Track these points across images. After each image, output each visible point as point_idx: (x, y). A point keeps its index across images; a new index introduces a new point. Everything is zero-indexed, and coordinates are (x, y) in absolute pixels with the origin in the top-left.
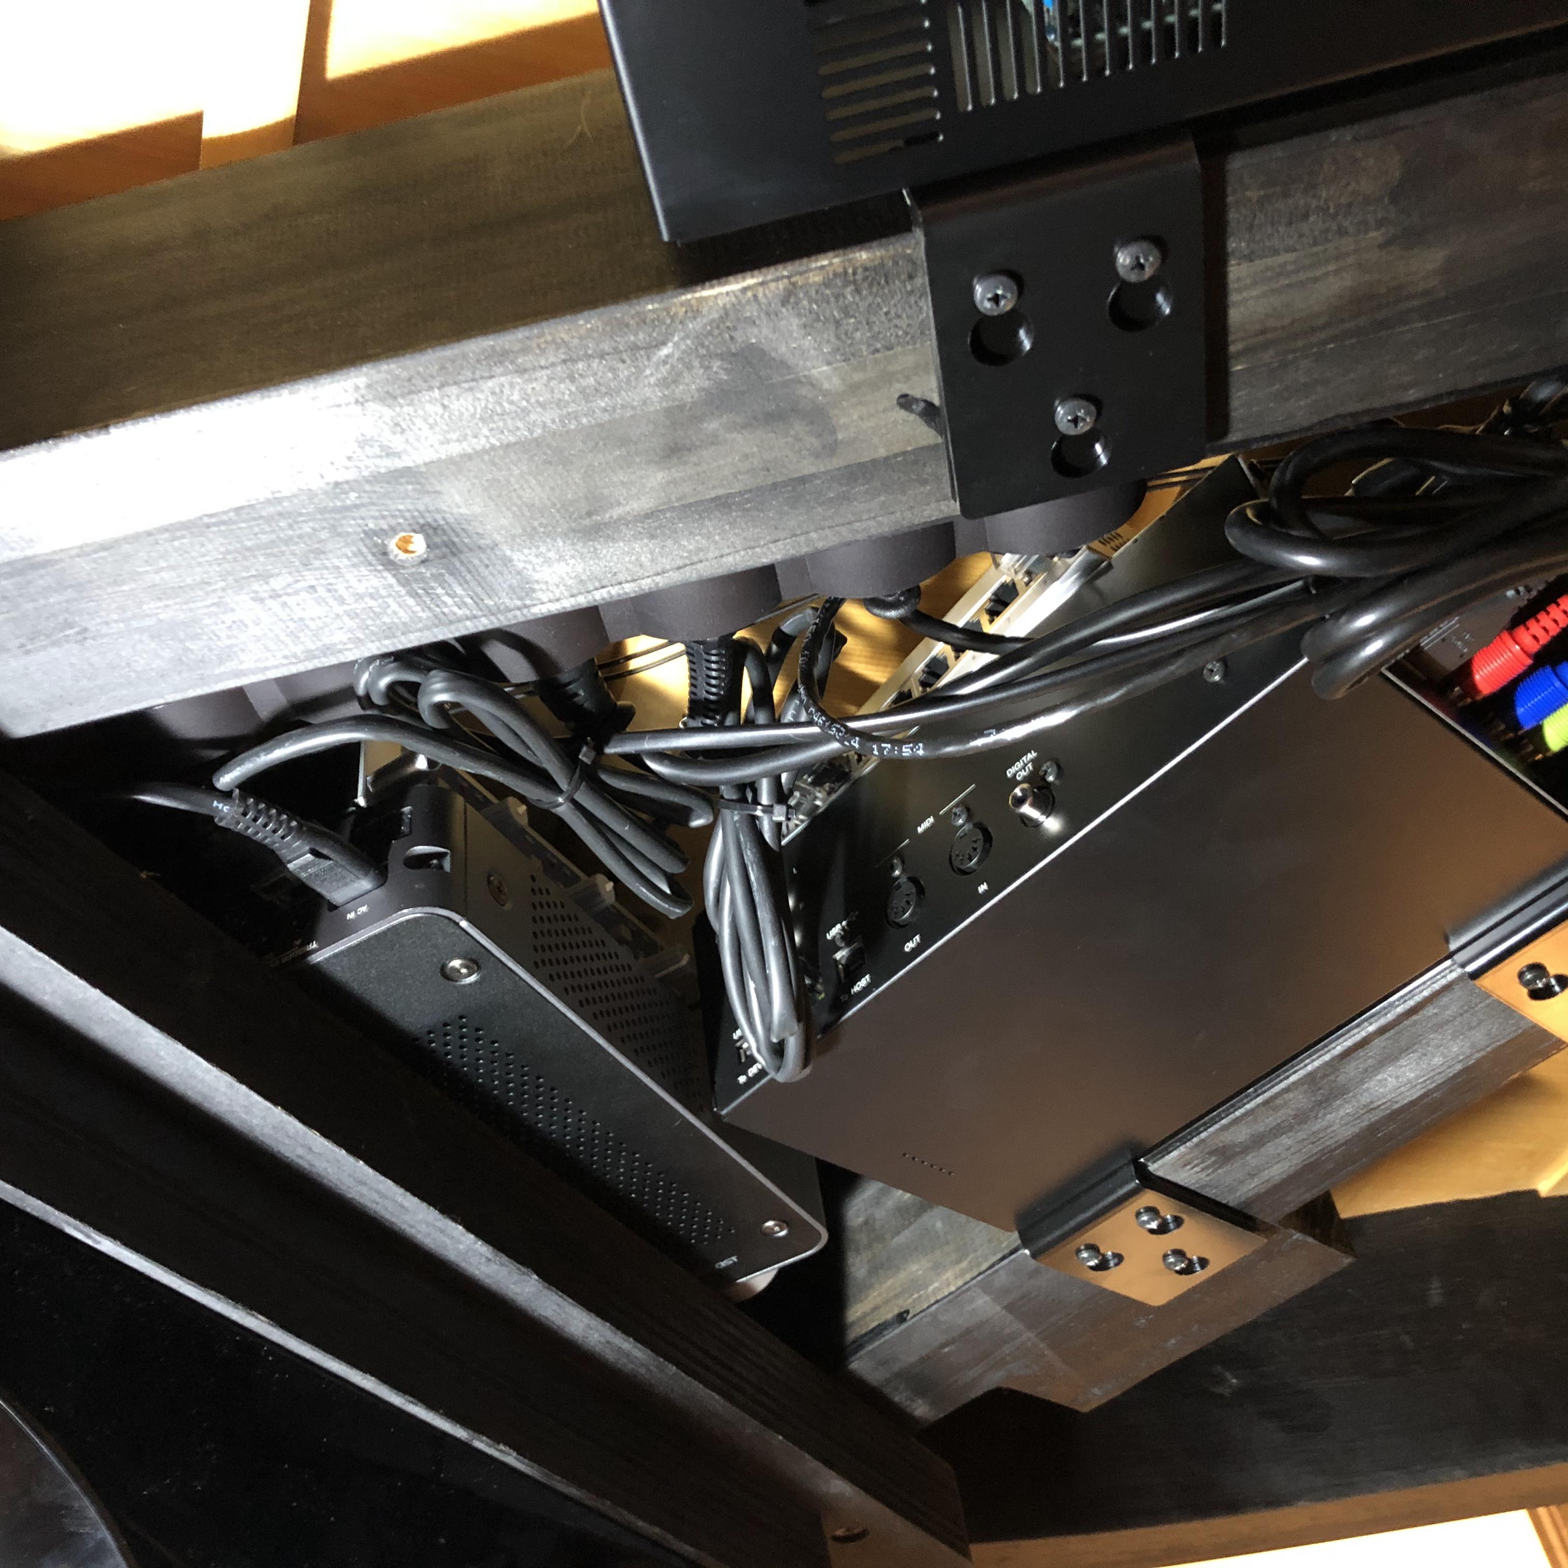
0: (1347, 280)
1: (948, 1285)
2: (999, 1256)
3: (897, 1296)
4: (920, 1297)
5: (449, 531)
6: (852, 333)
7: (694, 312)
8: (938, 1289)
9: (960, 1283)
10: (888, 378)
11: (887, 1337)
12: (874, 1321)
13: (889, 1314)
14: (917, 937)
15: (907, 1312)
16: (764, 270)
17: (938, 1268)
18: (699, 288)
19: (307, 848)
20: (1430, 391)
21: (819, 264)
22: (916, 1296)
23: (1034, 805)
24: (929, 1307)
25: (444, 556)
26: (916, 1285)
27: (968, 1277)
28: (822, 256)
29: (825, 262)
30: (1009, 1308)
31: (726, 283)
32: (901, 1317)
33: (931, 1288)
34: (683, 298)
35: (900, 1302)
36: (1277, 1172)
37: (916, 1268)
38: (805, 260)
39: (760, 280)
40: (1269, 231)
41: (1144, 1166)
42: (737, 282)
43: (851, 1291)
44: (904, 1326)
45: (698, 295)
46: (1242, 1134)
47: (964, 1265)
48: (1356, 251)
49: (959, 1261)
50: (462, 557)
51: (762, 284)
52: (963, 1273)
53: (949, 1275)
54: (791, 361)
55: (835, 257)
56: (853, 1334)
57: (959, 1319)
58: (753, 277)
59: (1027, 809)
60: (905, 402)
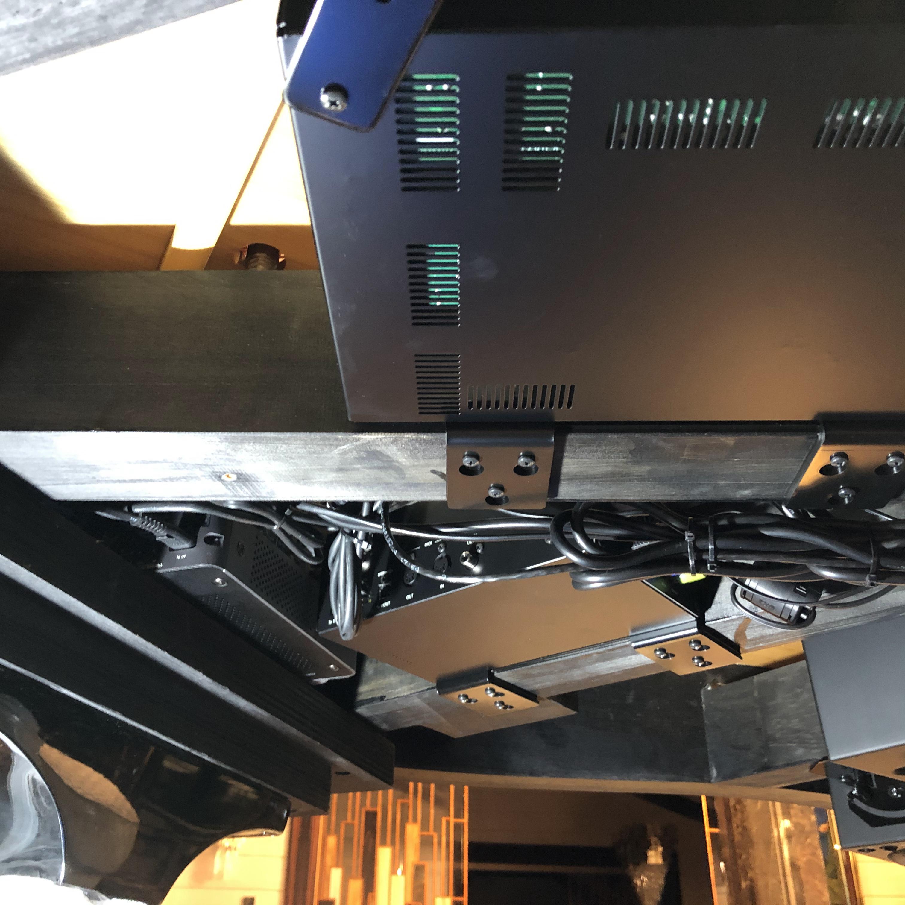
0: (610, 469)
1: (404, 692)
2: (428, 687)
3: (383, 688)
4: (392, 692)
5: (246, 476)
6: (417, 454)
7: (358, 440)
8: (400, 692)
9: (409, 693)
10: (429, 466)
11: (374, 704)
12: (370, 695)
13: (378, 695)
14: (412, 595)
15: (385, 697)
16: (386, 434)
17: (402, 683)
18: (360, 434)
19: (166, 534)
20: (639, 498)
21: (407, 436)
22: (390, 691)
23: (470, 561)
24: (394, 698)
25: (243, 481)
26: (391, 686)
27: (413, 691)
28: (409, 433)
29: (410, 436)
30: (429, 704)
31: (371, 435)
32: (382, 698)
33: (397, 690)
34: (353, 436)
35: (383, 691)
36: (548, 684)
37: (393, 679)
38: (402, 434)
39: (384, 436)
40: (582, 453)
41: (493, 674)
42: (375, 435)
43: (364, 679)
44: (382, 702)
45: (359, 436)
46: (536, 672)
47: (412, 686)
48: (614, 463)
49: (411, 683)
50: (250, 483)
51: (385, 438)
52: (412, 689)
53: (405, 687)
54: (391, 456)
55: (414, 435)
56: (360, 698)
57: (407, 704)
58: (381, 435)
59: (467, 563)
60: (434, 472)
